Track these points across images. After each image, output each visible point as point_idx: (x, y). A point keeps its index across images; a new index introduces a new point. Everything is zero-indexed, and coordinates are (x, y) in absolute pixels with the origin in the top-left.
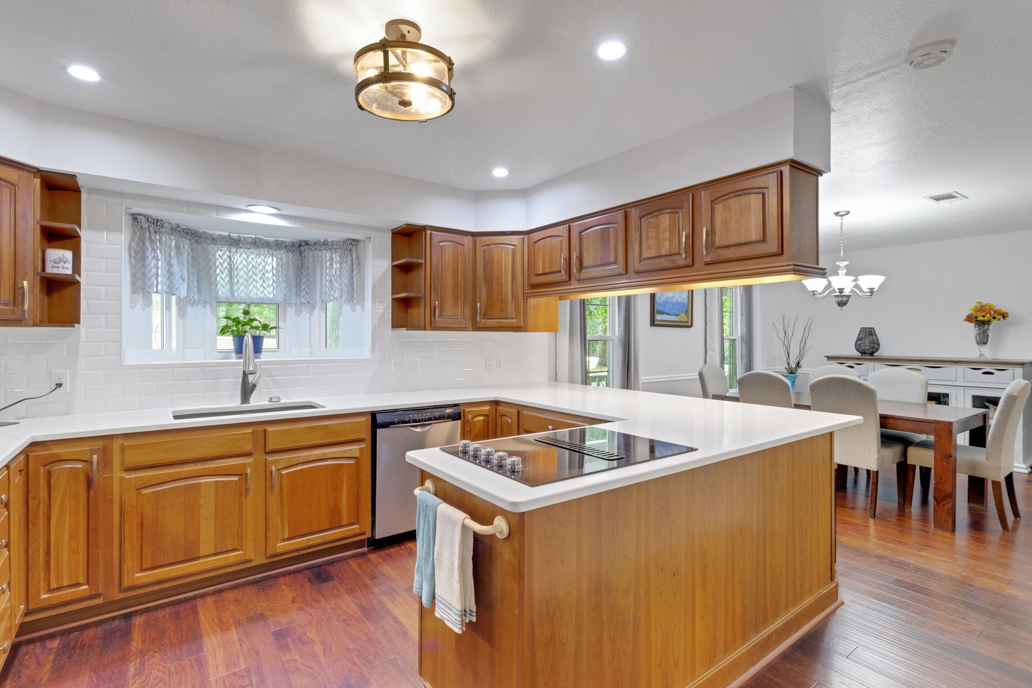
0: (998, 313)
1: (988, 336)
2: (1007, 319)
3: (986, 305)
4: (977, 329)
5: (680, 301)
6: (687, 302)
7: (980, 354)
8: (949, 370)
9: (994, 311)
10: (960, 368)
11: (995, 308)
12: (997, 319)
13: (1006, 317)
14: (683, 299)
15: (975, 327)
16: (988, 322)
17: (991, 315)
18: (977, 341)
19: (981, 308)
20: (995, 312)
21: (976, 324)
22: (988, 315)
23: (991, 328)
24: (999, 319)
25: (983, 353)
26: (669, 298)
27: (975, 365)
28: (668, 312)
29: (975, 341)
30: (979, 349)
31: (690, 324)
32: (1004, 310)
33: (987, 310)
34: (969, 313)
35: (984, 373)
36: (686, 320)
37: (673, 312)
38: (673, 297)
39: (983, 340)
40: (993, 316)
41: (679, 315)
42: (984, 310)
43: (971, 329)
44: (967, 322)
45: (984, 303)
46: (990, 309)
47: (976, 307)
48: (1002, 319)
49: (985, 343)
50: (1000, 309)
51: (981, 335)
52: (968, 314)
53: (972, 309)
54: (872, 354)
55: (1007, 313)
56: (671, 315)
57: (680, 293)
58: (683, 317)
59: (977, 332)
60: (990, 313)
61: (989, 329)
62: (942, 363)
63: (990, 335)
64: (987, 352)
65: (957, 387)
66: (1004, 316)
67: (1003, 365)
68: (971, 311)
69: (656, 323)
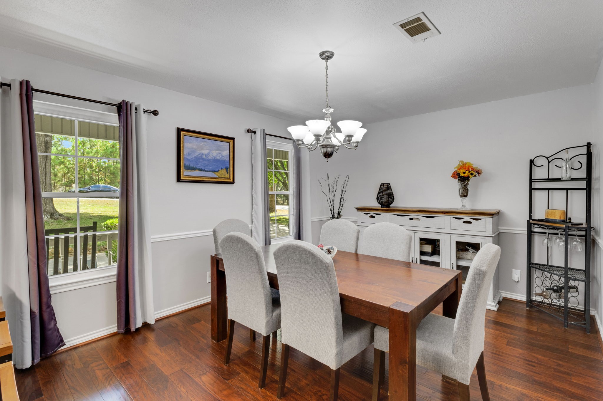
0: (475, 170)
1: (468, 189)
2: (481, 176)
3: (466, 164)
4: (460, 184)
5: (218, 158)
6: (228, 159)
7: (463, 205)
8: (440, 220)
9: (471, 168)
10: (448, 217)
11: (473, 166)
12: (474, 175)
13: (480, 173)
14: (222, 156)
15: (459, 182)
16: (468, 178)
17: (469, 172)
18: (460, 194)
19: (464, 166)
20: (473, 169)
21: (459, 180)
22: (467, 172)
23: (469, 183)
24: (475, 176)
25: (464, 204)
26: (203, 154)
27: (457, 214)
28: (203, 168)
29: (459, 195)
30: (462, 201)
31: (232, 180)
32: (479, 168)
33: (467, 168)
34: (455, 170)
35: (464, 222)
36: (227, 176)
37: (210, 168)
38: (208, 154)
39: (464, 194)
40: (471, 172)
41: (217, 172)
42: (464, 167)
43: (456, 184)
44: (453, 178)
45: (465, 161)
46: (469, 166)
47: (459, 165)
48: (477, 175)
49: (466, 196)
50: (476, 167)
51: (463, 189)
52: (453, 172)
53: (457, 167)
54: (388, 206)
55: (481, 170)
56: (207, 171)
57: (219, 150)
58: (223, 174)
59: (460, 187)
60: (469, 170)
61: (468, 184)
62: (435, 214)
63: (469, 189)
64: (467, 204)
65: (446, 234)
66: (479, 173)
67: (479, 215)
68: (456, 169)
69: (182, 178)
